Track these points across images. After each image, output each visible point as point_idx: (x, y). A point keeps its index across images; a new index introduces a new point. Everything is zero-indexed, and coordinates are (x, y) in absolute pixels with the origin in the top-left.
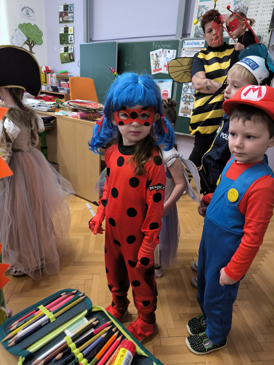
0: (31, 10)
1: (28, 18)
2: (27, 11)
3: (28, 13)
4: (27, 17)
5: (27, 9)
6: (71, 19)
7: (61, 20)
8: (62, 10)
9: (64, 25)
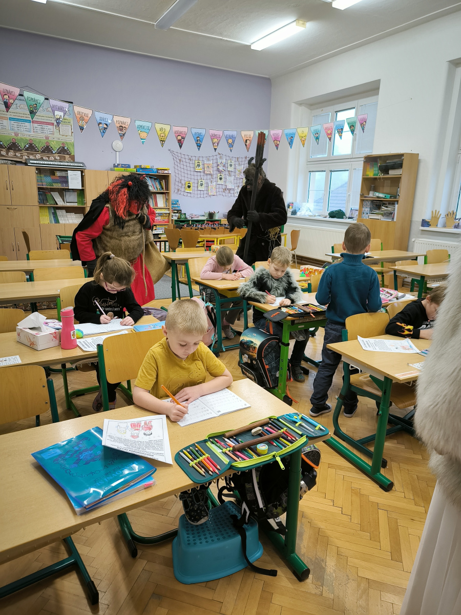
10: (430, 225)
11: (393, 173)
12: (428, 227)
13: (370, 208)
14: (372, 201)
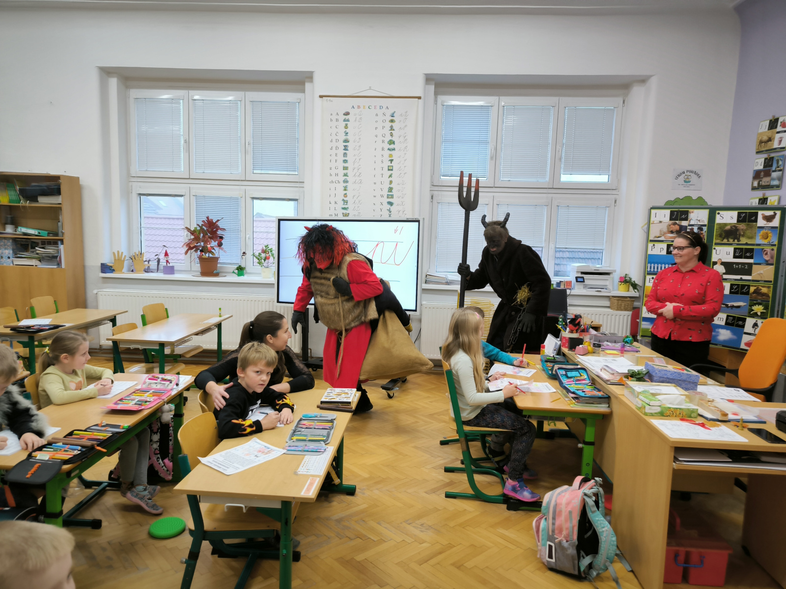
0: (695, 173)
1: (687, 188)
2: (686, 177)
3: (687, 180)
4: (684, 187)
5: (688, 174)
6: (776, 183)
7: (756, 184)
8: (761, 167)
9: (760, 194)
10: (114, 270)
11: (44, 201)
12: (112, 272)
13: (13, 250)
14: (15, 240)
